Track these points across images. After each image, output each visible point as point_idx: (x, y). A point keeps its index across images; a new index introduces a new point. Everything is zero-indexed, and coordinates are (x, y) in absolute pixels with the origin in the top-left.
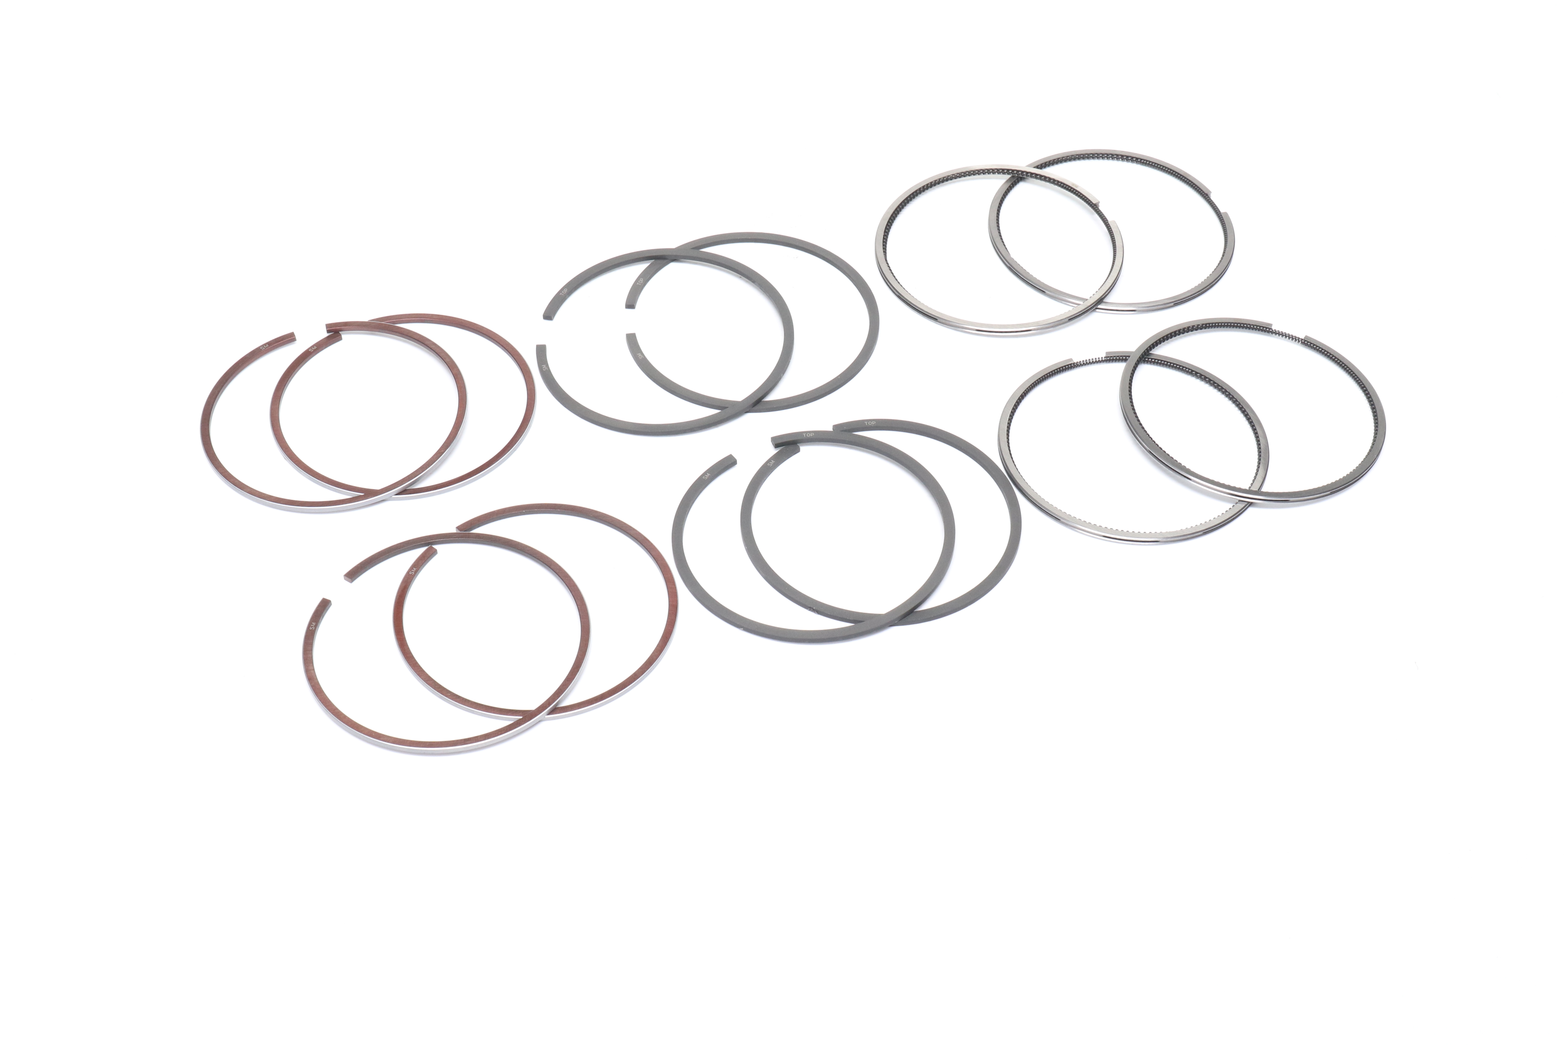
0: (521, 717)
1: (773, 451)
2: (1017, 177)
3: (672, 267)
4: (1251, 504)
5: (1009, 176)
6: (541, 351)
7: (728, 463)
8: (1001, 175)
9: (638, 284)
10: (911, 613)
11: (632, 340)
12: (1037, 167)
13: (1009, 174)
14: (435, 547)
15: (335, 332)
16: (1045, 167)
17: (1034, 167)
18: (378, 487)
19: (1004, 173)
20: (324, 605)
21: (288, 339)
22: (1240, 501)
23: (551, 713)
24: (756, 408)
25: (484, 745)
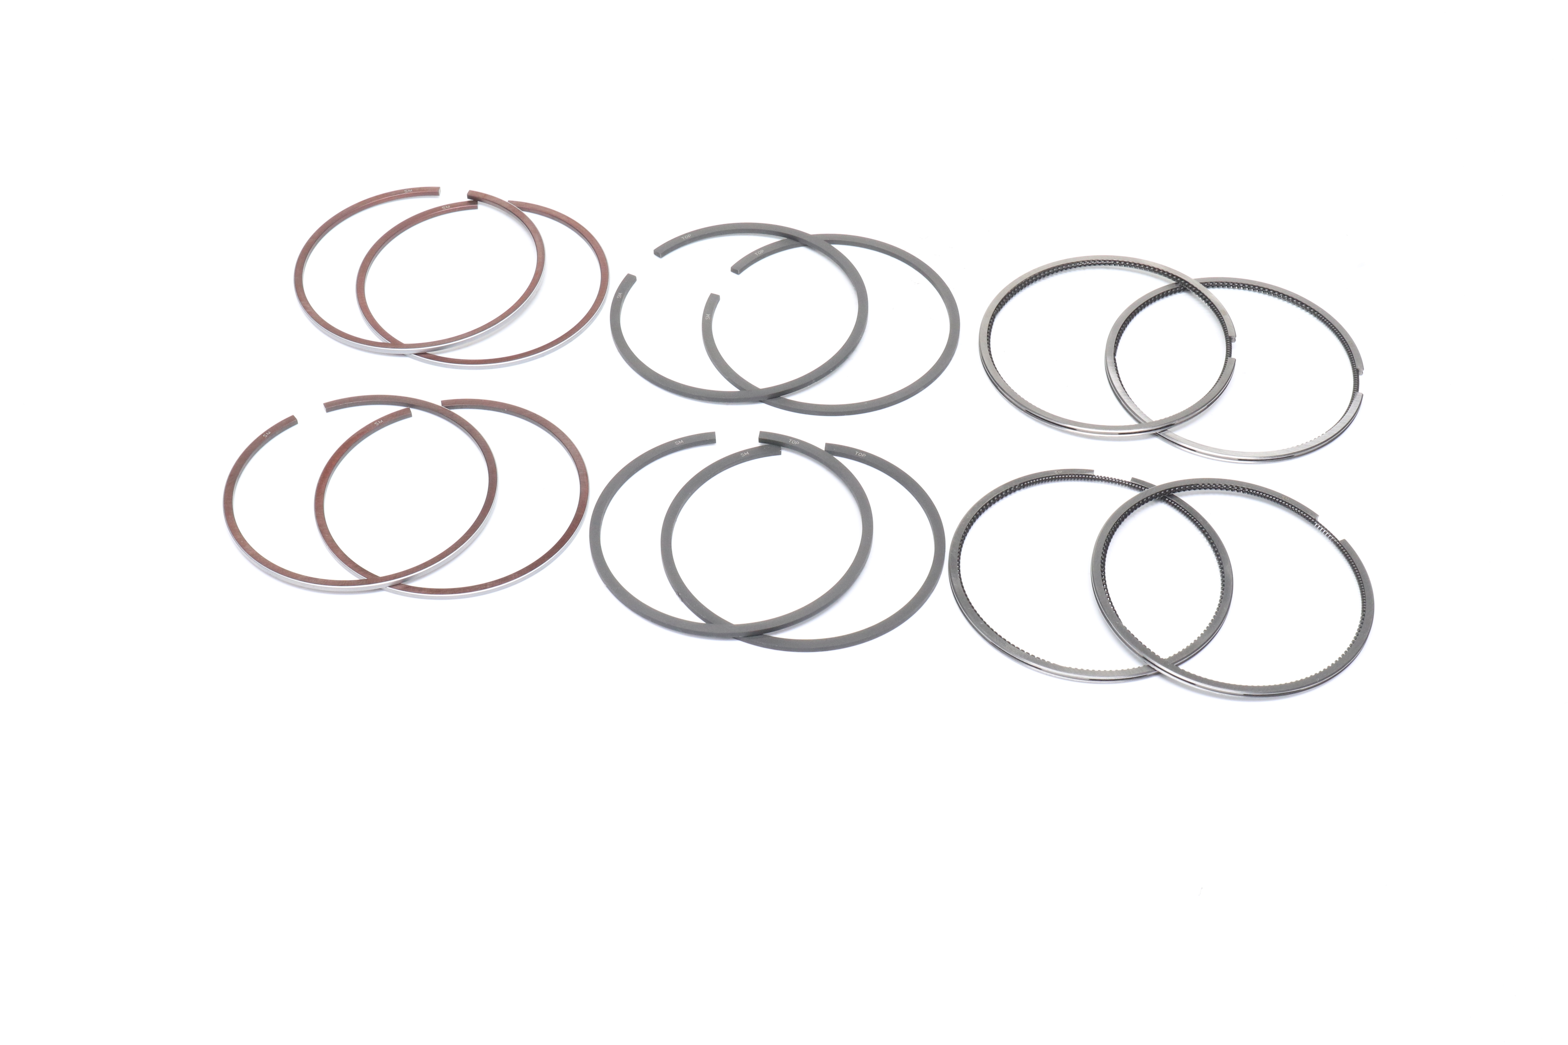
0: (366, 578)
1: (758, 444)
2: (1181, 285)
3: (802, 251)
4: (1158, 674)
5: (1174, 282)
6: (629, 281)
7: (708, 439)
8: (1166, 278)
9: (756, 253)
10: (761, 635)
11: (713, 301)
12: (1203, 284)
13: (1174, 280)
14: (412, 410)
15: (475, 200)
16: (1213, 286)
17: (1201, 283)
18: (405, 341)
19: (1170, 278)
20: (290, 422)
21: (433, 192)
22: (1149, 666)
23: (392, 586)
24: (773, 401)
25: (320, 589)
